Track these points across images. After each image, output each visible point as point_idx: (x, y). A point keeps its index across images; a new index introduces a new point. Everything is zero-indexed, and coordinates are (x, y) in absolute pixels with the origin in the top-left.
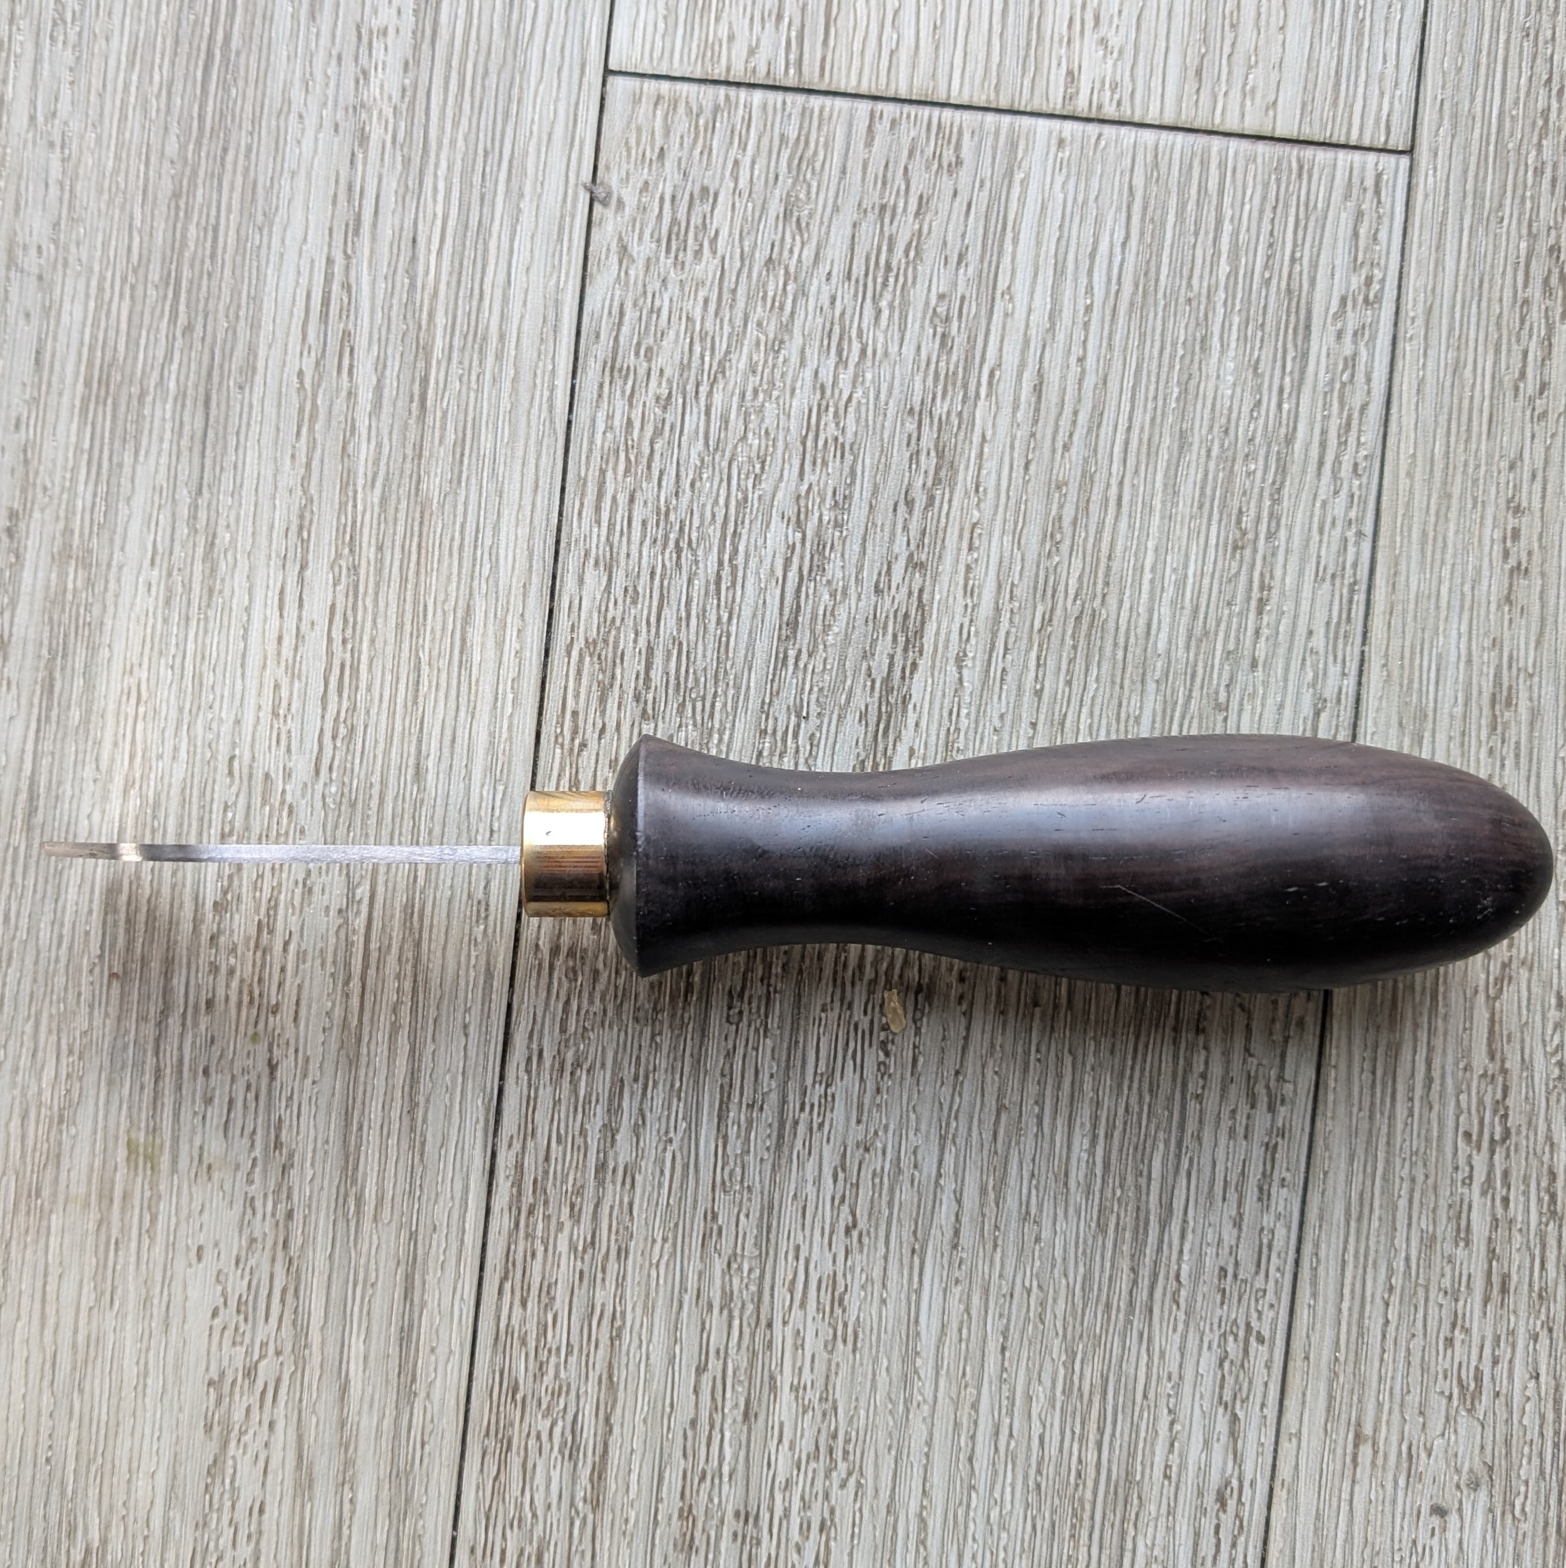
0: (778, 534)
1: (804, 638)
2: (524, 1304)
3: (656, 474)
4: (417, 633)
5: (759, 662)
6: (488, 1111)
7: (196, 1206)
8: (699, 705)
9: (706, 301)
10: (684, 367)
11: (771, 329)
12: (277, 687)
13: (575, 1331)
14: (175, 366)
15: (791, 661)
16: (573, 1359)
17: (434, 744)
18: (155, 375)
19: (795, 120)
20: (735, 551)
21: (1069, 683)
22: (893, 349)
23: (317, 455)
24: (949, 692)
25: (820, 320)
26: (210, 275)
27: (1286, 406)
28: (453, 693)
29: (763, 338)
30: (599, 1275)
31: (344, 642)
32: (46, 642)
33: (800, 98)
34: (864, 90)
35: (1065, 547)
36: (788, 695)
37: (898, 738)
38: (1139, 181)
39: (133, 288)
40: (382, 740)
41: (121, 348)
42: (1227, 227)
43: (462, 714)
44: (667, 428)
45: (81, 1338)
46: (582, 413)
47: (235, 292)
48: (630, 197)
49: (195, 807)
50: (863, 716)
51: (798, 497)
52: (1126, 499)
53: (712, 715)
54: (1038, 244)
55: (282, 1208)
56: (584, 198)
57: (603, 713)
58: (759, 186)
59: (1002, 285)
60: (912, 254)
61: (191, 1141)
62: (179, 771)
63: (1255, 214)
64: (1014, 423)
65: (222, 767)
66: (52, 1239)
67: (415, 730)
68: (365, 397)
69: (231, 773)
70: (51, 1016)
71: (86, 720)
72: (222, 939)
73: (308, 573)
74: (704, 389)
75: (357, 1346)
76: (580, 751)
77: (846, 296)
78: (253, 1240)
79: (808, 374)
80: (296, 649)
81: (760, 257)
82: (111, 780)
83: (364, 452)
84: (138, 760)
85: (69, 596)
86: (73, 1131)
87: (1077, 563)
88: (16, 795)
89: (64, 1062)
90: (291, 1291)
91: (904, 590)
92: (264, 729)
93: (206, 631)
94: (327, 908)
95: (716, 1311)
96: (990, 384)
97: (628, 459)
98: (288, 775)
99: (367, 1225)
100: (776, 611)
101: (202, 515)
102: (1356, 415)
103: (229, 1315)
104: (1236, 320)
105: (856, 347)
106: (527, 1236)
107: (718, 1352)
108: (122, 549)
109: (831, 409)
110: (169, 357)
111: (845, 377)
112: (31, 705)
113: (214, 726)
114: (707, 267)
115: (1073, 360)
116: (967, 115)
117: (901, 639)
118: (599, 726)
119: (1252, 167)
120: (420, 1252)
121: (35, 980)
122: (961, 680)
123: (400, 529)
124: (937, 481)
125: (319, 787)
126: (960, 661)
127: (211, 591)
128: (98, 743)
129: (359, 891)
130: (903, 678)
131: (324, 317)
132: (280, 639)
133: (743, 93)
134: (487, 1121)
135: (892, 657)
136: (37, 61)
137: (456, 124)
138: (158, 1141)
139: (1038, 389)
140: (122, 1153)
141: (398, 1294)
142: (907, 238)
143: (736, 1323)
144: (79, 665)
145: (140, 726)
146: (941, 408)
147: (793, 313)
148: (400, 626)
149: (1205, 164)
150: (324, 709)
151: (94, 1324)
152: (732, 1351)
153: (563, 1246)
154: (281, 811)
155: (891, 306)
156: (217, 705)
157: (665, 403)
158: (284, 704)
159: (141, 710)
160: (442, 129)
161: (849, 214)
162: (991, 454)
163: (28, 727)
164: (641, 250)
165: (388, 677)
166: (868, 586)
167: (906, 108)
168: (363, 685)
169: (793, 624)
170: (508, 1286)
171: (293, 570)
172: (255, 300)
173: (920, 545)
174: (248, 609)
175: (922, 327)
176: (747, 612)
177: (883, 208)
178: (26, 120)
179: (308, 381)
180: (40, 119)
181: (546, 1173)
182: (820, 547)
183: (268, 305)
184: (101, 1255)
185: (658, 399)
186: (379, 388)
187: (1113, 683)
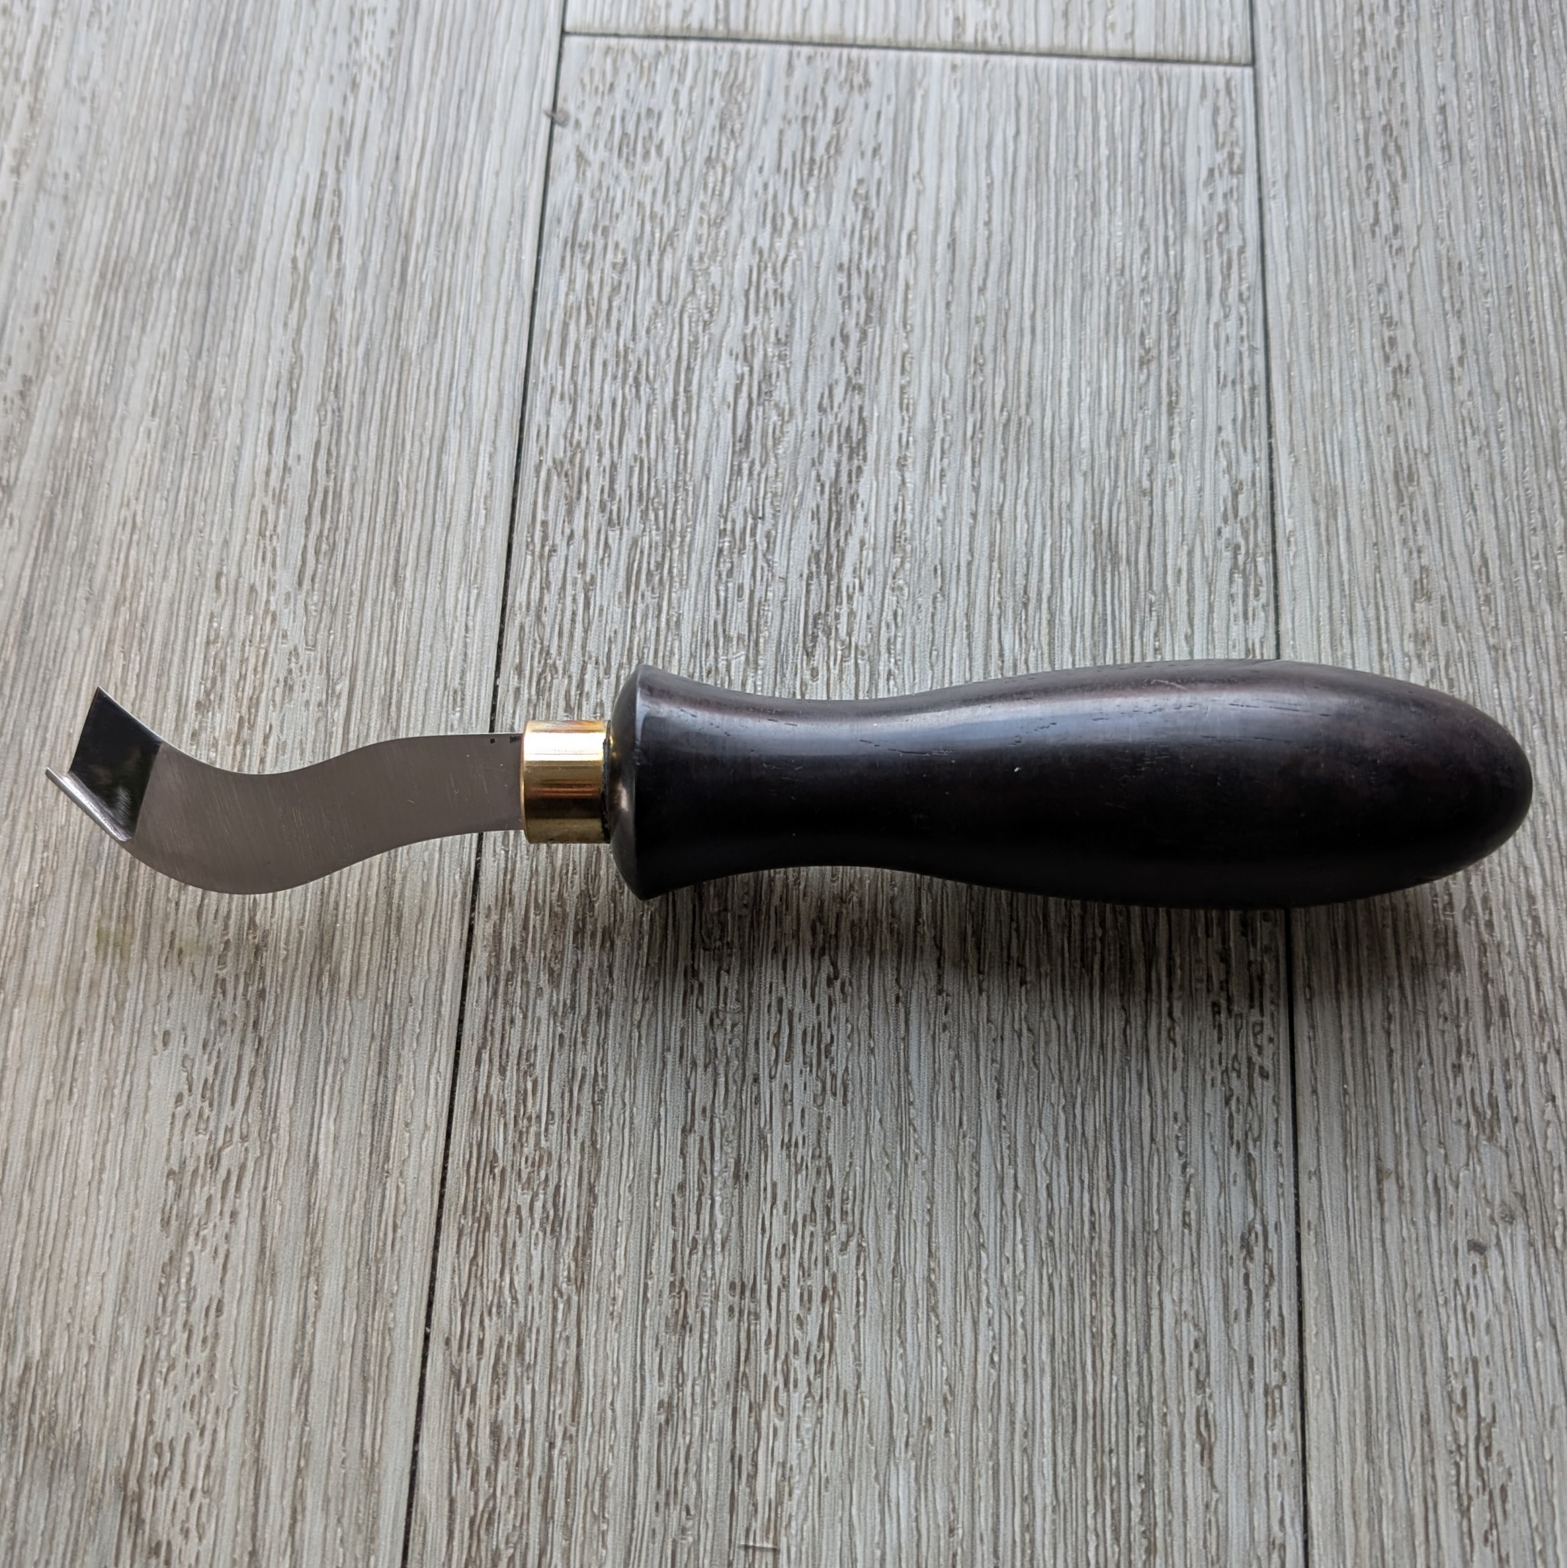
0: (728, 369)
1: (755, 451)
2: (503, 1071)
3: (614, 324)
4: (395, 462)
5: (715, 475)
6: (465, 884)
7: (165, 992)
8: (661, 513)
9: (654, 192)
10: (637, 241)
11: (713, 210)
12: (264, 512)
13: (556, 1098)
14: (182, 260)
15: (745, 472)
16: (554, 1128)
17: (412, 555)
18: (164, 267)
19: (725, 60)
20: (689, 382)
21: (1003, 478)
22: (821, 221)
23: (307, 323)
24: (894, 490)
25: (755, 204)
26: (216, 190)
27: (1172, 253)
28: (429, 512)
29: (705, 218)
30: (580, 1039)
31: (328, 472)
32: (49, 484)
33: (729, 46)
34: (783, 36)
35: (989, 368)
36: (744, 500)
37: (848, 533)
38: (1023, 92)
39: (148, 202)
40: (361, 553)
41: (135, 246)
42: (1103, 123)
43: (438, 529)
44: (623, 288)
45: (35, 1135)
46: (546, 280)
47: (238, 201)
48: (586, 121)
49: (182, 619)
50: (816, 515)
51: (744, 338)
52: (1039, 329)
53: (673, 521)
54: (941, 140)
55: (253, 990)
56: (545, 122)
57: (570, 522)
58: (697, 107)
59: (913, 168)
60: (832, 151)
61: (163, 927)
62: (167, 590)
63: (1126, 113)
64: (933, 274)
65: (210, 582)
66: (13, 1033)
67: (394, 543)
68: (351, 275)
69: (218, 587)
70: (29, 813)
71: (82, 549)
72: (203, 736)
73: (295, 418)
74: (655, 258)
75: (328, 1125)
76: (550, 556)
77: (776, 183)
78: (222, 1022)
79: (747, 242)
80: (283, 480)
81: (700, 158)
82: (103, 599)
83: (348, 318)
84: (130, 580)
85: (74, 445)
86: (42, 924)
87: (1000, 382)
88: (11, 616)
89: (38, 856)
90: (260, 1073)
91: (846, 409)
92: (250, 547)
93: (200, 469)
94: (307, 703)
95: (700, 1070)
96: (909, 245)
97: (588, 314)
98: (271, 586)
99: (343, 1000)
100: (729, 432)
101: (201, 374)
102: (1235, 257)
103: (194, 1102)
104: (1120, 190)
105: (788, 221)
106: (506, 1003)
107: (704, 1110)
108: (126, 404)
109: (770, 270)
110: (176, 252)
111: (781, 244)
112: (32, 536)
113: (204, 548)
114: (655, 166)
115: (981, 225)
116: (872, 53)
117: (845, 450)
118: (567, 531)
119: (1119, 81)
120: (395, 1027)
121: (15, 781)
122: (903, 482)
123: (381, 377)
124: (868, 319)
125: (302, 596)
126: (901, 466)
127: (205, 435)
128: (92, 567)
129: (338, 688)
130: (850, 482)
131: (317, 215)
132: (268, 473)
133: (680, 44)
134: (464, 894)
135: (838, 465)
136: (73, 41)
137: (434, 72)
138: (129, 929)
139: (952, 246)
140: (92, 942)
141: (373, 1068)
142: (827, 139)
143: (722, 1080)
144: (79, 501)
145: (133, 553)
146: (866, 264)
147: (731, 198)
148: (380, 458)
149: (1078, 79)
150: (308, 529)
151: (51, 1120)
152: (719, 1109)
153: (542, 1011)
154: (264, 620)
155: (817, 189)
156: (207, 530)
157: (621, 268)
158: (270, 527)
159: (135, 537)
160: (422, 78)
161: (775, 125)
162: (914, 299)
163: (26, 556)
164: (596, 157)
165: (368, 499)
166: (812, 407)
167: (820, 50)
168: (345, 508)
169: (747, 440)
170: (485, 1056)
171: (282, 415)
172: (256, 207)
173: (858, 370)
174: (239, 449)
175: (846, 204)
176: (702, 434)
177: (805, 119)
178: (61, 83)
179: (301, 265)
180: (74, 82)
181: (524, 940)
182: (767, 376)
183: (267, 210)
184: (63, 1046)
185: (614, 265)
186: (364, 269)
187: (1043, 476)
